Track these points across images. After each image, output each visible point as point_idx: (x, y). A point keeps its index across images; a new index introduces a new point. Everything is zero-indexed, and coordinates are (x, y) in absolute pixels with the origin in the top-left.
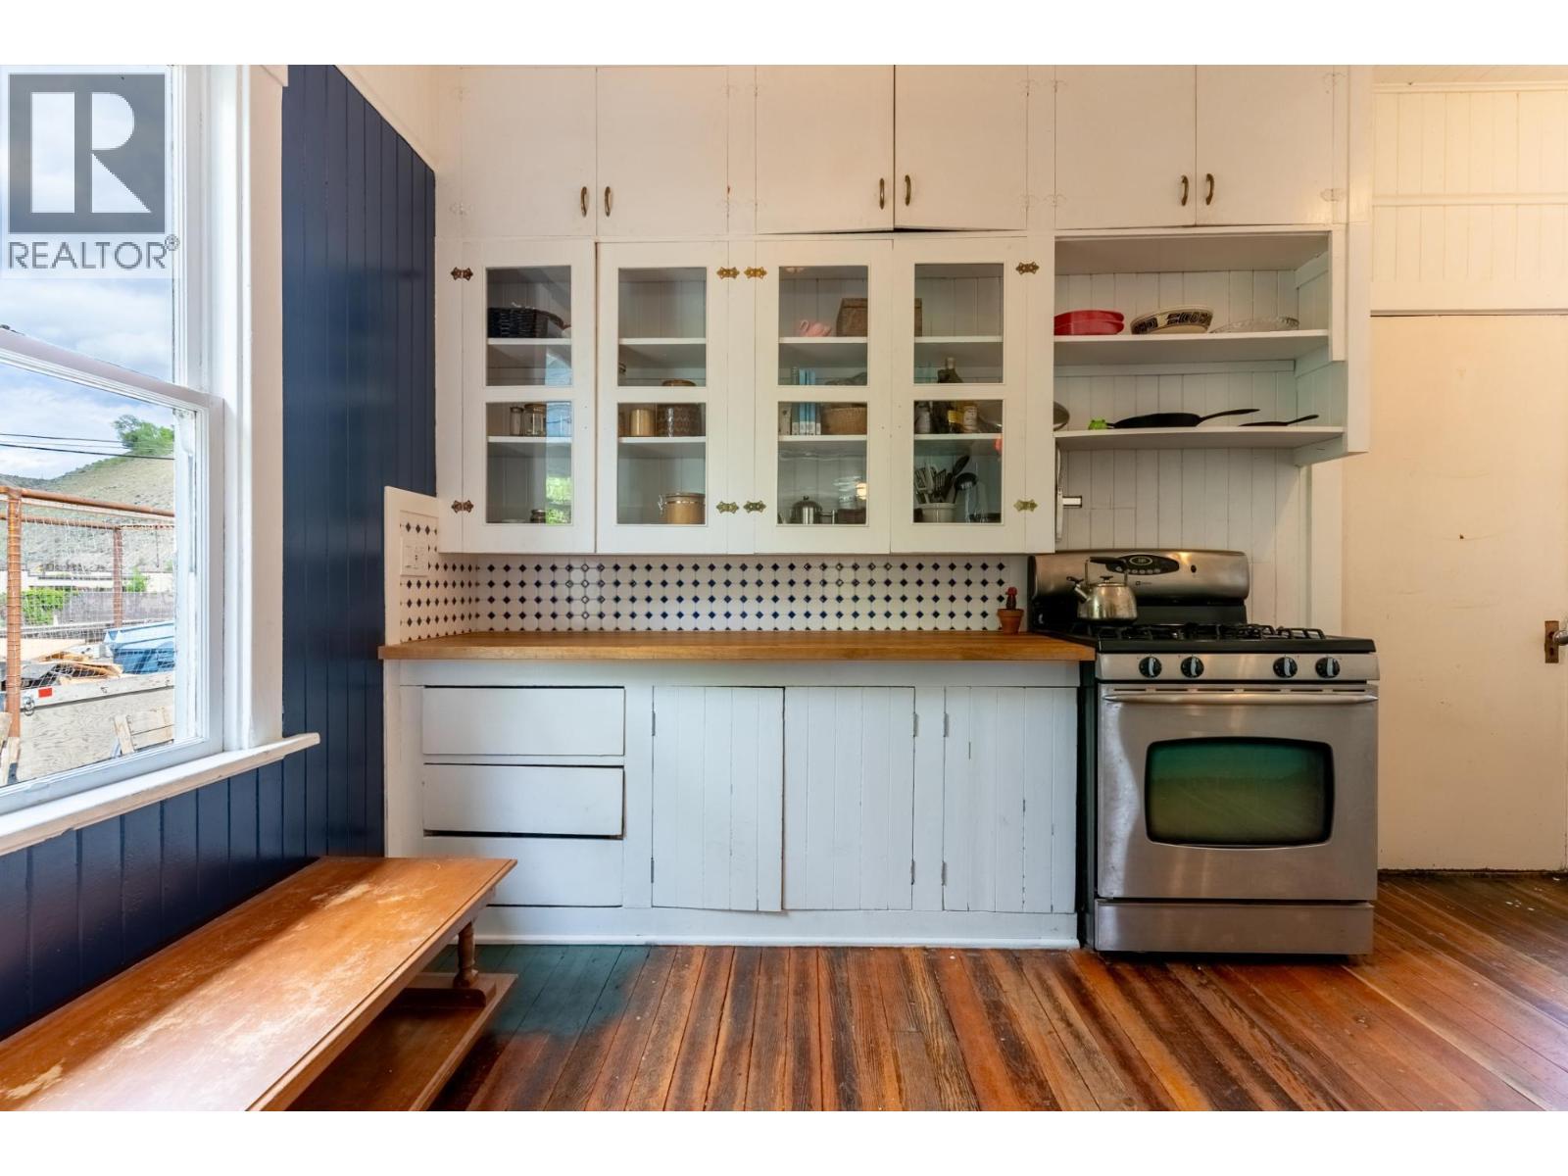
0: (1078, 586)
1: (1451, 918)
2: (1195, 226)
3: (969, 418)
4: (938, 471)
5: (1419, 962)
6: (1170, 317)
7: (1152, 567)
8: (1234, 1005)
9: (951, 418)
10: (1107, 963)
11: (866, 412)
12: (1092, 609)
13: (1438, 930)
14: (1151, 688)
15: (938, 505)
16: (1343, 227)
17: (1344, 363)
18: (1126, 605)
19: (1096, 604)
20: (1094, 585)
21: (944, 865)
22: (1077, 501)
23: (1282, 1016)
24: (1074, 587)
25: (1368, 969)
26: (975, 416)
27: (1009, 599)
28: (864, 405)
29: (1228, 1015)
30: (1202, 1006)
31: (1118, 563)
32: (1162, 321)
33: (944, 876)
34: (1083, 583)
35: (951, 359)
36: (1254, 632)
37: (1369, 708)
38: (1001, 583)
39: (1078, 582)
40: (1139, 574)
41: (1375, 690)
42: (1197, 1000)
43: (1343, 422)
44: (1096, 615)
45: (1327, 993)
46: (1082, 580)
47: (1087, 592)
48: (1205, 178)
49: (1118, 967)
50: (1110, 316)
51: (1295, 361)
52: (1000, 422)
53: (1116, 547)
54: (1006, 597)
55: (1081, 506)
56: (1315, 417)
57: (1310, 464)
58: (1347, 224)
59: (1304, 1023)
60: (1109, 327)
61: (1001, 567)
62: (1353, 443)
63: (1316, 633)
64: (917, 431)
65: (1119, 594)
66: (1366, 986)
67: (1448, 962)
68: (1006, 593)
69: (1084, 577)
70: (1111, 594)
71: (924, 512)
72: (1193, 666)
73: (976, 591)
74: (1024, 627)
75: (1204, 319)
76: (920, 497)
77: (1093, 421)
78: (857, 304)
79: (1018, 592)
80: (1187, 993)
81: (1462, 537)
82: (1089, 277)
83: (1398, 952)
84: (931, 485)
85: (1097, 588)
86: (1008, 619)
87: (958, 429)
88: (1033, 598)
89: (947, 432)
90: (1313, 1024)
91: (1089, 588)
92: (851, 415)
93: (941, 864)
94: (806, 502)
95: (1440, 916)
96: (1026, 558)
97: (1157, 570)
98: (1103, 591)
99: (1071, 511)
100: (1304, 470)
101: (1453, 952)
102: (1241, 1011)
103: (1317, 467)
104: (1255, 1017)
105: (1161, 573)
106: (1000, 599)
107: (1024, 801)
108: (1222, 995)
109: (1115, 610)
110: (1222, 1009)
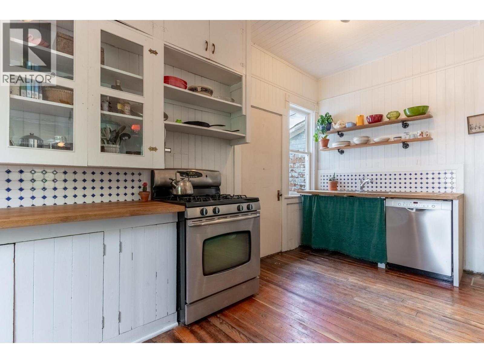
0: (173, 182)
1: (267, 272)
2: (209, 59)
3: (127, 108)
4: (112, 130)
5: (267, 289)
6: (202, 88)
7: (194, 175)
8: (233, 327)
9: (119, 107)
10: (189, 328)
11: (73, 94)
12: (178, 191)
13: (267, 277)
14: (204, 220)
15: (112, 145)
16: (245, 76)
17: (245, 116)
18: (190, 189)
19: (180, 189)
20: (179, 182)
21: (120, 313)
22: (169, 150)
23: (245, 325)
24: (172, 182)
25: (258, 296)
26: (129, 109)
27: (144, 188)
28: (72, 90)
29: (232, 332)
30: (224, 332)
31: (185, 173)
32: (199, 89)
33: (119, 319)
34: (175, 181)
35: (118, 81)
36: (226, 197)
37: (258, 218)
38: (140, 181)
39: (173, 180)
40: (193, 178)
41: (259, 213)
42: (221, 330)
43: (245, 133)
44: (180, 193)
45: (252, 309)
46: (175, 180)
47: (176, 184)
48: (212, 45)
49: (194, 328)
50: (183, 82)
51: (230, 114)
52: (142, 113)
53: (182, 168)
54: (142, 187)
55: (170, 152)
56: (239, 131)
57: (234, 145)
58: (246, 75)
59: (251, 324)
60: (183, 86)
61: (140, 174)
62: (248, 140)
63: (245, 196)
64: (102, 109)
65: (187, 185)
66: (259, 302)
67: (273, 286)
68: (143, 185)
69: (175, 179)
70: (185, 185)
71: (105, 148)
72: (217, 210)
73: (129, 184)
74: (150, 199)
75: (211, 92)
76: (102, 141)
77: (177, 120)
78: (67, 38)
79: (148, 184)
80: (218, 329)
81: (264, 169)
82: (173, 67)
83: (262, 287)
84: (109, 136)
85: (180, 183)
86: (144, 196)
87: (122, 112)
88: (153, 187)
89: (118, 113)
90: (253, 324)
91: (177, 183)
92: (63, 94)
93: (118, 313)
94: (32, 136)
95: (265, 272)
96: (150, 171)
97: (196, 177)
98: (182, 184)
99: (167, 154)
100: (233, 147)
101: (272, 283)
102: (235, 328)
103: (236, 146)
104: (239, 329)
105: (197, 177)
106: (140, 187)
107: (156, 273)
108: (228, 324)
109: (186, 191)
110: (230, 331)
